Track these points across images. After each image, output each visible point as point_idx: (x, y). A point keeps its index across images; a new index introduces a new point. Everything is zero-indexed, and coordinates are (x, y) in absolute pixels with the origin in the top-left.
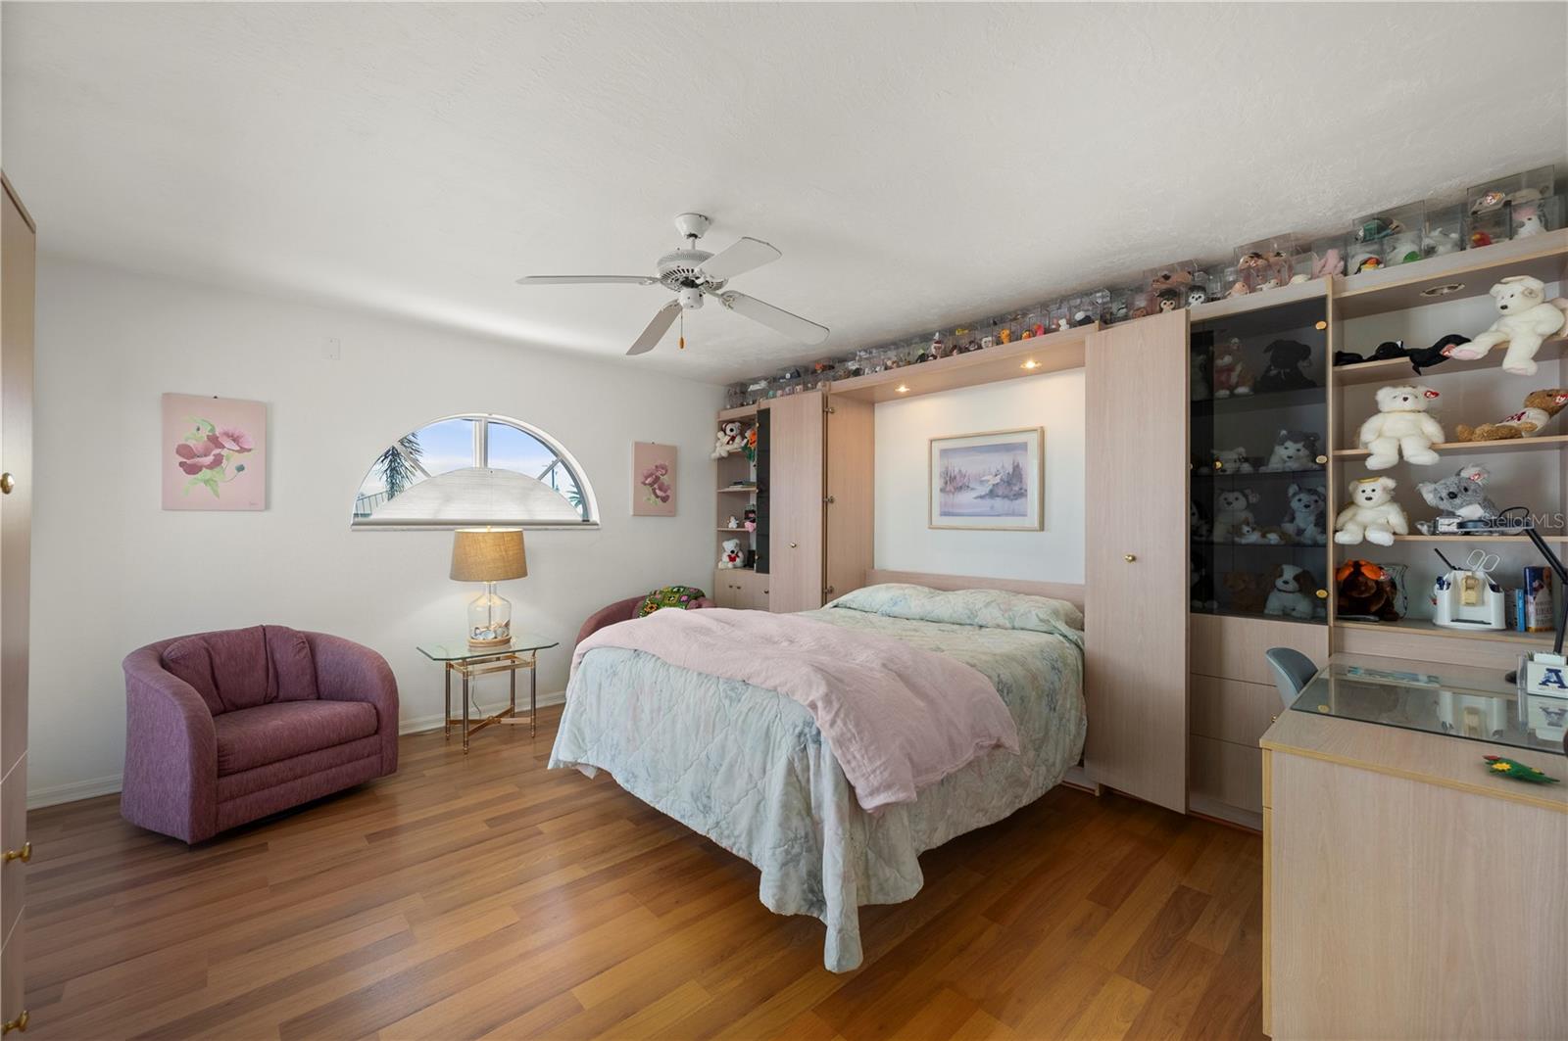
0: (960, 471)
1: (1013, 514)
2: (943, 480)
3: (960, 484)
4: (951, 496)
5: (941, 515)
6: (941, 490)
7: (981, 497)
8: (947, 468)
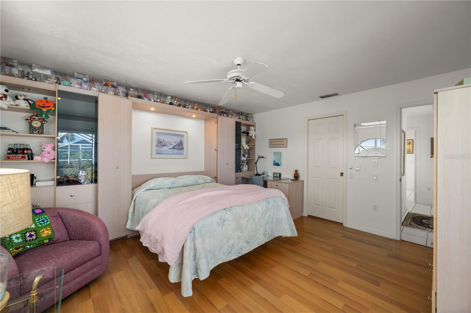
0: (164, 140)
1: (180, 154)
2: (157, 143)
3: (163, 144)
4: (160, 148)
5: (156, 154)
6: (156, 146)
7: (170, 149)
8: (159, 138)
